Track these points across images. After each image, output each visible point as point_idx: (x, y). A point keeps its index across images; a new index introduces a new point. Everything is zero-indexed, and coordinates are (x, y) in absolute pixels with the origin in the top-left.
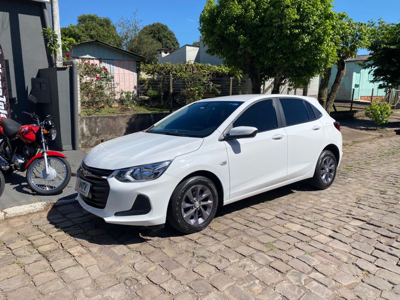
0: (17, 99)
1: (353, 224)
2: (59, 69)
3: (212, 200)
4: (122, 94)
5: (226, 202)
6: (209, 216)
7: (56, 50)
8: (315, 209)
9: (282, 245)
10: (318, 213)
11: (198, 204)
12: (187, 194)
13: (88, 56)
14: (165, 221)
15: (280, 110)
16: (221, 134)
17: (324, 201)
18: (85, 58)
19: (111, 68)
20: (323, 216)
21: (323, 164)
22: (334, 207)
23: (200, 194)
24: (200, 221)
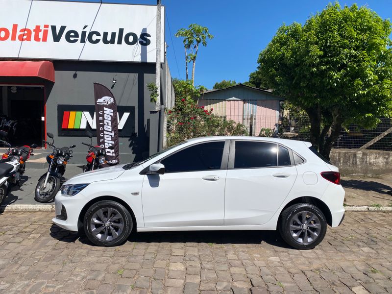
0: (137, 134)
1: (236, 284)
2: (152, 112)
3: (122, 224)
4: (262, 131)
5: (140, 229)
6: (118, 237)
7: (155, 98)
8: (239, 262)
9: (130, 273)
10: (230, 265)
11: (107, 224)
12: (97, 212)
13: (234, 98)
14: (76, 229)
15: (229, 153)
16: (143, 169)
17: (272, 259)
18: (231, 100)
19: (253, 107)
20: (227, 269)
21: (296, 218)
22: (268, 266)
23: (111, 216)
24: (108, 238)
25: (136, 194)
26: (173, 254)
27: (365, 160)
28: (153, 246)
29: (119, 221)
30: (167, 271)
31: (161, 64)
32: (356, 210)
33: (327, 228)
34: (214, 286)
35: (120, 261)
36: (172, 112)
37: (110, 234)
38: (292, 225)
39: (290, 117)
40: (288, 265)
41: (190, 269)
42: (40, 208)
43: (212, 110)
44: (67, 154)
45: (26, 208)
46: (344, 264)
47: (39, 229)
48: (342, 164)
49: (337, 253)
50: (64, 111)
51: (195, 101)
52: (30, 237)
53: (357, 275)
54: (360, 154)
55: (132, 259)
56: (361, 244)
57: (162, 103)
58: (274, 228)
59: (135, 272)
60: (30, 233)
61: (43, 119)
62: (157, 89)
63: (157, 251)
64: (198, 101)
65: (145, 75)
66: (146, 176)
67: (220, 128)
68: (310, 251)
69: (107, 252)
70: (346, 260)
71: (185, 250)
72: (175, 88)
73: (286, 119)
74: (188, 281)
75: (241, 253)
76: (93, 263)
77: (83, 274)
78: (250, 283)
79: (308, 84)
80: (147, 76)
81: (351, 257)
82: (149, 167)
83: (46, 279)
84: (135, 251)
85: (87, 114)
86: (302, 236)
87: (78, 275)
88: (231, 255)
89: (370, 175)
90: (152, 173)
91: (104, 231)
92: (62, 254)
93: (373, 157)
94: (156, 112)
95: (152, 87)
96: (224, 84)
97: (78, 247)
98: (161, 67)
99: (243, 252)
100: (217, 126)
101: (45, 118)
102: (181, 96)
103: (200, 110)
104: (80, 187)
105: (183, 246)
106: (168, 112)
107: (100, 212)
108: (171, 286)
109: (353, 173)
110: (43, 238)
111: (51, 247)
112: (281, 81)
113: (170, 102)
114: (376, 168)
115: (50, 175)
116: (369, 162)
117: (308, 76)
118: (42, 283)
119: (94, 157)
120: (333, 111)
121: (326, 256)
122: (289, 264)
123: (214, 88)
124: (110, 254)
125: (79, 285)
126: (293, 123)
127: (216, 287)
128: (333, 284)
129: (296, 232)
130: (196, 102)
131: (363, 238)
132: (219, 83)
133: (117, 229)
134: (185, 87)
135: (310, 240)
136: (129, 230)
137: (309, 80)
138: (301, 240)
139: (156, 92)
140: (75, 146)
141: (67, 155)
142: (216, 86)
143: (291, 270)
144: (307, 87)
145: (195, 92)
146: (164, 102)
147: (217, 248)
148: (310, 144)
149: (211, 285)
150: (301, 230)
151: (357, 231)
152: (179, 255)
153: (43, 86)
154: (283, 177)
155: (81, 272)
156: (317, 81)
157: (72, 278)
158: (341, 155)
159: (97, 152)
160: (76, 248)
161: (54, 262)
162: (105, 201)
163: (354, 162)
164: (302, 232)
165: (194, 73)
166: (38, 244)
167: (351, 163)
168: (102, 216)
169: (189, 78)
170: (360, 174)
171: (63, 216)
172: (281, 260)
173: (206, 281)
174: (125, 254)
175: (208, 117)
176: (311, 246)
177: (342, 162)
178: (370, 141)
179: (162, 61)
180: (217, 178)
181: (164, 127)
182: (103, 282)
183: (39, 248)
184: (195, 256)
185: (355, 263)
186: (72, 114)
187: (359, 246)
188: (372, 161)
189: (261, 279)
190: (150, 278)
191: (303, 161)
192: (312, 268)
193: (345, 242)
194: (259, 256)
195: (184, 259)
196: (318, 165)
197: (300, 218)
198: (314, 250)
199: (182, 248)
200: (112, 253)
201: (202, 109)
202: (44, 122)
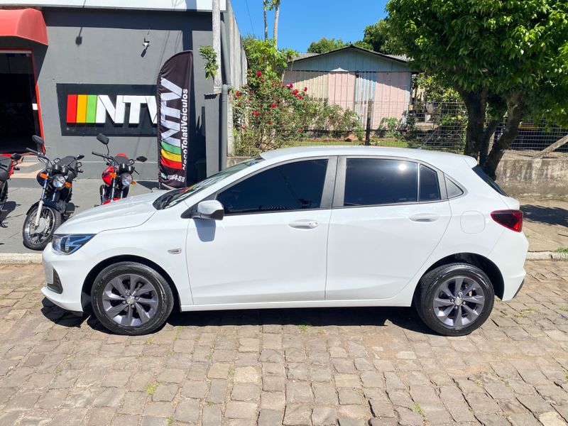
1: (345, 411)
2: (207, 97)
3: (156, 300)
4: (382, 122)
5: (185, 307)
6: (150, 320)
7: (212, 71)
8: (349, 363)
9: (168, 392)
10: (336, 370)
11: (131, 300)
12: (113, 282)
13: (340, 70)
14: (79, 308)
15: (336, 179)
16: (187, 208)
17: (403, 354)
18: (336, 72)
19: (370, 84)
20: (329, 378)
21: (444, 287)
22: (397, 371)
23: (136, 287)
24: (134, 322)
25: (177, 251)
26: (241, 349)
27: (545, 173)
28: (209, 332)
29: (148, 296)
30: (230, 385)
31: (222, 14)
32: (532, 258)
33: (495, 302)
34: (308, 417)
35: (152, 365)
36: (241, 94)
37: (136, 315)
38: (437, 299)
39: (426, 100)
40: (430, 367)
41: (267, 379)
42: (32, 258)
43: (306, 89)
44: (71, 170)
45: (10, 258)
46: (521, 365)
47: (25, 300)
48: (508, 179)
49: (509, 342)
50: (67, 93)
51: (279, 75)
52: (8, 318)
53: (544, 387)
54: (538, 162)
55: (172, 361)
56: (545, 323)
57: (224, 81)
58: (408, 304)
59: (175, 388)
60: (10, 308)
61: (35, 107)
62: (215, 56)
63: (215, 344)
64: (283, 75)
65: (194, 33)
66: (192, 221)
67: (318, 117)
68: (464, 338)
69: (131, 347)
70: (523, 355)
71: (262, 339)
72: (247, 52)
73: (420, 100)
74: (264, 406)
75: (352, 343)
76: (107, 371)
77: (87, 394)
78: (368, 409)
79: (472, 50)
80: (197, 35)
81: (533, 350)
82: (196, 205)
83: (23, 406)
84: (179, 343)
85: (105, 98)
86: (453, 315)
87: (80, 395)
88: (336, 350)
89: (550, 196)
90: (202, 217)
91: (126, 310)
92: (56, 352)
93: (557, 167)
94: (213, 96)
95: (207, 53)
96: (324, 44)
97: (86, 335)
98: (222, 18)
99: (356, 341)
100: (314, 115)
101: (38, 107)
102: (258, 64)
103: (286, 91)
104: (81, 240)
105: (257, 331)
106: (235, 93)
107: (118, 281)
108: (236, 416)
109: (525, 192)
110: (30, 318)
111: (40, 336)
112: (425, 44)
113: (238, 76)
114: (560, 185)
115: (43, 205)
116: (551, 175)
117: (474, 36)
118: (16, 415)
119: (114, 175)
120: (510, 97)
121: (491, 347)
122: (431, 365)
123: (309, 50)
124: (136, 352)
125: (78, 418)
126: (430, 108)
127: (311, 417)
128: (507, 407)
129: (443, 308)
130: (281, 76)
131: (547, 311)
132: (317, 42)
133: (147, 308)
134: (263, 52)
135: (465, 321)
136: (168, 309)
137: (475, 44)
138: (450, 322)
139: (214, 61)
140: (83, 157)
141: (70, 172)
142: (312, 49)
143: (434, 378)
144: (471, 55)
145: (278, 60)
146: (228, 79)
147: (313, 335)
148: (473, 162)
149: (303, 414)
150: (451, 306)
151: (537, 297)
152: (251, 350)
153: (30, 52)
154: (427, 220)
155: (85, 389)
156: (488, 46)
157: (69, 402)
158: (509, 165)
159: (118, 167)
160: (81, 338)
161: (42, 368)
162: (124, 262)
163: (527, 176)
164: (454, 310)
165: (276, 27)
166: (19, 331)
167: (523, 176)
168: (121, 288)
169: (270, 37)
170: (534, 194)
171: (57, 286)
172: (418, 357)
173: (296, 406)
174: (162, 350)
175: (299, 102)
176: (466, 331)
177: (508, 175)
178: (555, 142)
179: (223, 8)
180: (315, 225)
181: (228, 121)
182: (120, 412)
183: (21, 338)
184: (276, 351)
185: (539, 360)
186: (81, 98)
187: (542, 328)
188: (556, 174)
189: (386, 398)
190: (201, 400)
191: (461, 191)
192: (469, 374)
193: (520, 320)
194: (382, 349)
195: (260, 359)
196: (488, 199)
197: (452, 286)
198: (470, 336)
199: (256, 337)
200: (139, 349)
201: (289, 88)
202: (37, 112)
